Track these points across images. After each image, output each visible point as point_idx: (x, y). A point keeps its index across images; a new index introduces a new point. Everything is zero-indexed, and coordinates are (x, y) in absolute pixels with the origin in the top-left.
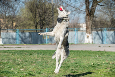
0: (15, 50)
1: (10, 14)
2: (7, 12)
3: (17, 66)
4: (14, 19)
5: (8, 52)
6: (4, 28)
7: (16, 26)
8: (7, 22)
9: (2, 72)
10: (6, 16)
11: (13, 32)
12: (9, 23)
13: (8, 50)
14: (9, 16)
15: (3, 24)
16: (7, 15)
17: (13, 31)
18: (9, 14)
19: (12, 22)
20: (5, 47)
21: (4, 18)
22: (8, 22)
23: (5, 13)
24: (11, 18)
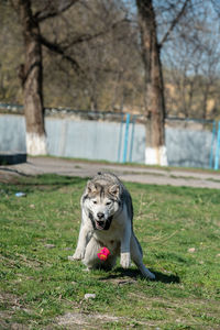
0: (206, 189)
1: (200, 72)
2: (191, 66)
3: (209, 242)
4: (212, 89)
5: (182, 191)
6: (177, 114)
7: (215, 110)
8: (187, 97)
9: (158, 257)
10: (185, 76)
11: (204, 128)
12: (194, 98)
13: (184, 188)
14: (198, 78)
15: (174, 101)
16: (190, 74)
17: (204, 125)
18: (196, 71)
19: (202, 98)
20: (173, 177)
21: (178, 83)
22: (191, 94)
23: (183, 68)
24: (201, 85)
